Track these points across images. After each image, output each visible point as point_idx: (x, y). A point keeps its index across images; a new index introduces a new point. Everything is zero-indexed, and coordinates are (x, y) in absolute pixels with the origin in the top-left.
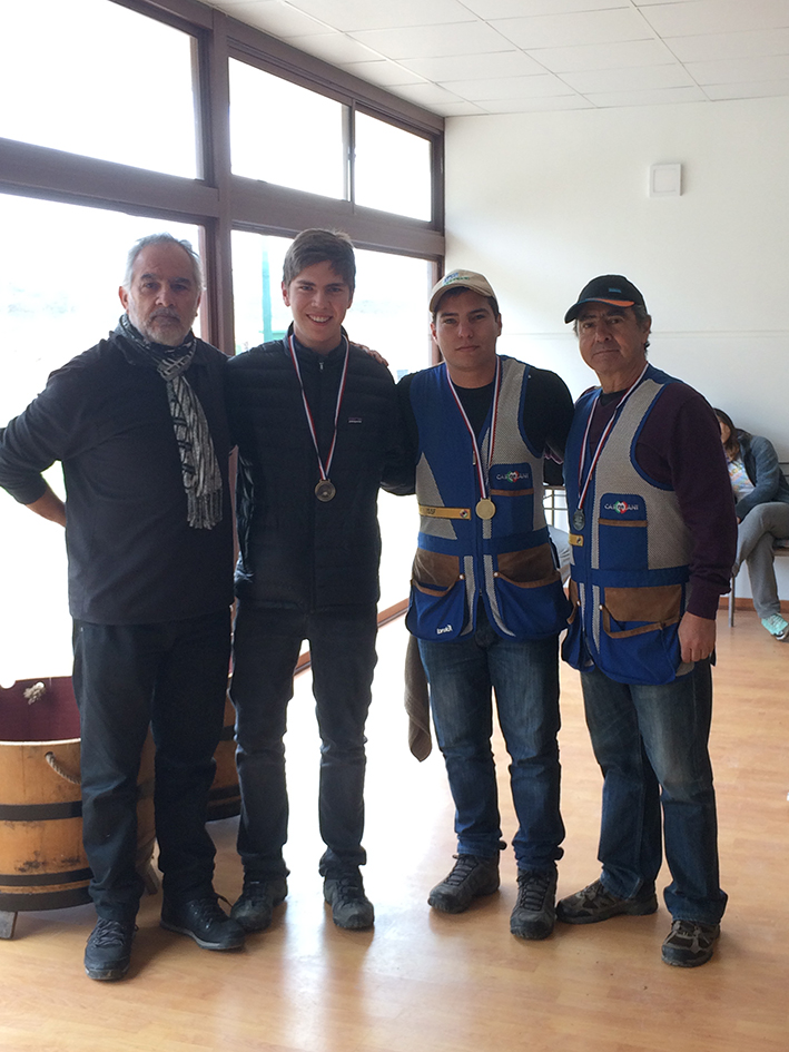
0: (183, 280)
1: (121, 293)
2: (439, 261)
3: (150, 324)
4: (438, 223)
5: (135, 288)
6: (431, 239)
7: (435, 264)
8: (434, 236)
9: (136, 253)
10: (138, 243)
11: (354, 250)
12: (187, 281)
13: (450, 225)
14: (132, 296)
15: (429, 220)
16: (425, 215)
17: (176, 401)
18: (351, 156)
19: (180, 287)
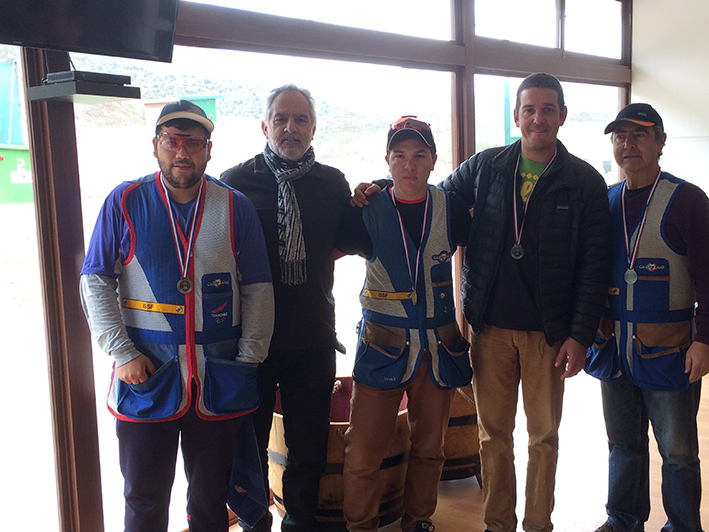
0: (302, 116)
1: (263, 125)
2: (627, 87)
3: (280, 145)
4: (627, 61)
5: (271, 122)
6: (621, 72)
7: (624, 89)
8: (625, 69)
9: (272, 99)
10: (274, 93)
11: (561, 83)
12: (306, 117)
13: (636, 61)
14: (270, 126)
15: (620, 58)
16: (617, 55)
17: (281, 197)
18: (562, 16)
19: (301, 120)
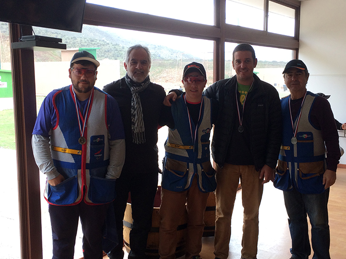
2: (297, 50)
4: (297, 37)
5: (129, 63)
6: (294, 43)
8: (296, 41)
9: (130, 52)
13: (302, 37)
15: (294, 36)
17: (133, 101)
18: (266, 16)
